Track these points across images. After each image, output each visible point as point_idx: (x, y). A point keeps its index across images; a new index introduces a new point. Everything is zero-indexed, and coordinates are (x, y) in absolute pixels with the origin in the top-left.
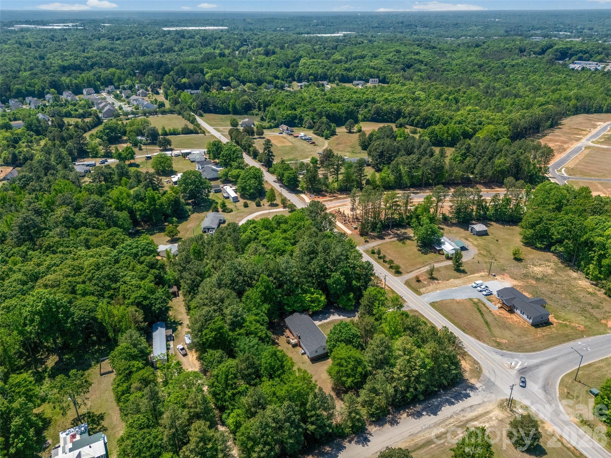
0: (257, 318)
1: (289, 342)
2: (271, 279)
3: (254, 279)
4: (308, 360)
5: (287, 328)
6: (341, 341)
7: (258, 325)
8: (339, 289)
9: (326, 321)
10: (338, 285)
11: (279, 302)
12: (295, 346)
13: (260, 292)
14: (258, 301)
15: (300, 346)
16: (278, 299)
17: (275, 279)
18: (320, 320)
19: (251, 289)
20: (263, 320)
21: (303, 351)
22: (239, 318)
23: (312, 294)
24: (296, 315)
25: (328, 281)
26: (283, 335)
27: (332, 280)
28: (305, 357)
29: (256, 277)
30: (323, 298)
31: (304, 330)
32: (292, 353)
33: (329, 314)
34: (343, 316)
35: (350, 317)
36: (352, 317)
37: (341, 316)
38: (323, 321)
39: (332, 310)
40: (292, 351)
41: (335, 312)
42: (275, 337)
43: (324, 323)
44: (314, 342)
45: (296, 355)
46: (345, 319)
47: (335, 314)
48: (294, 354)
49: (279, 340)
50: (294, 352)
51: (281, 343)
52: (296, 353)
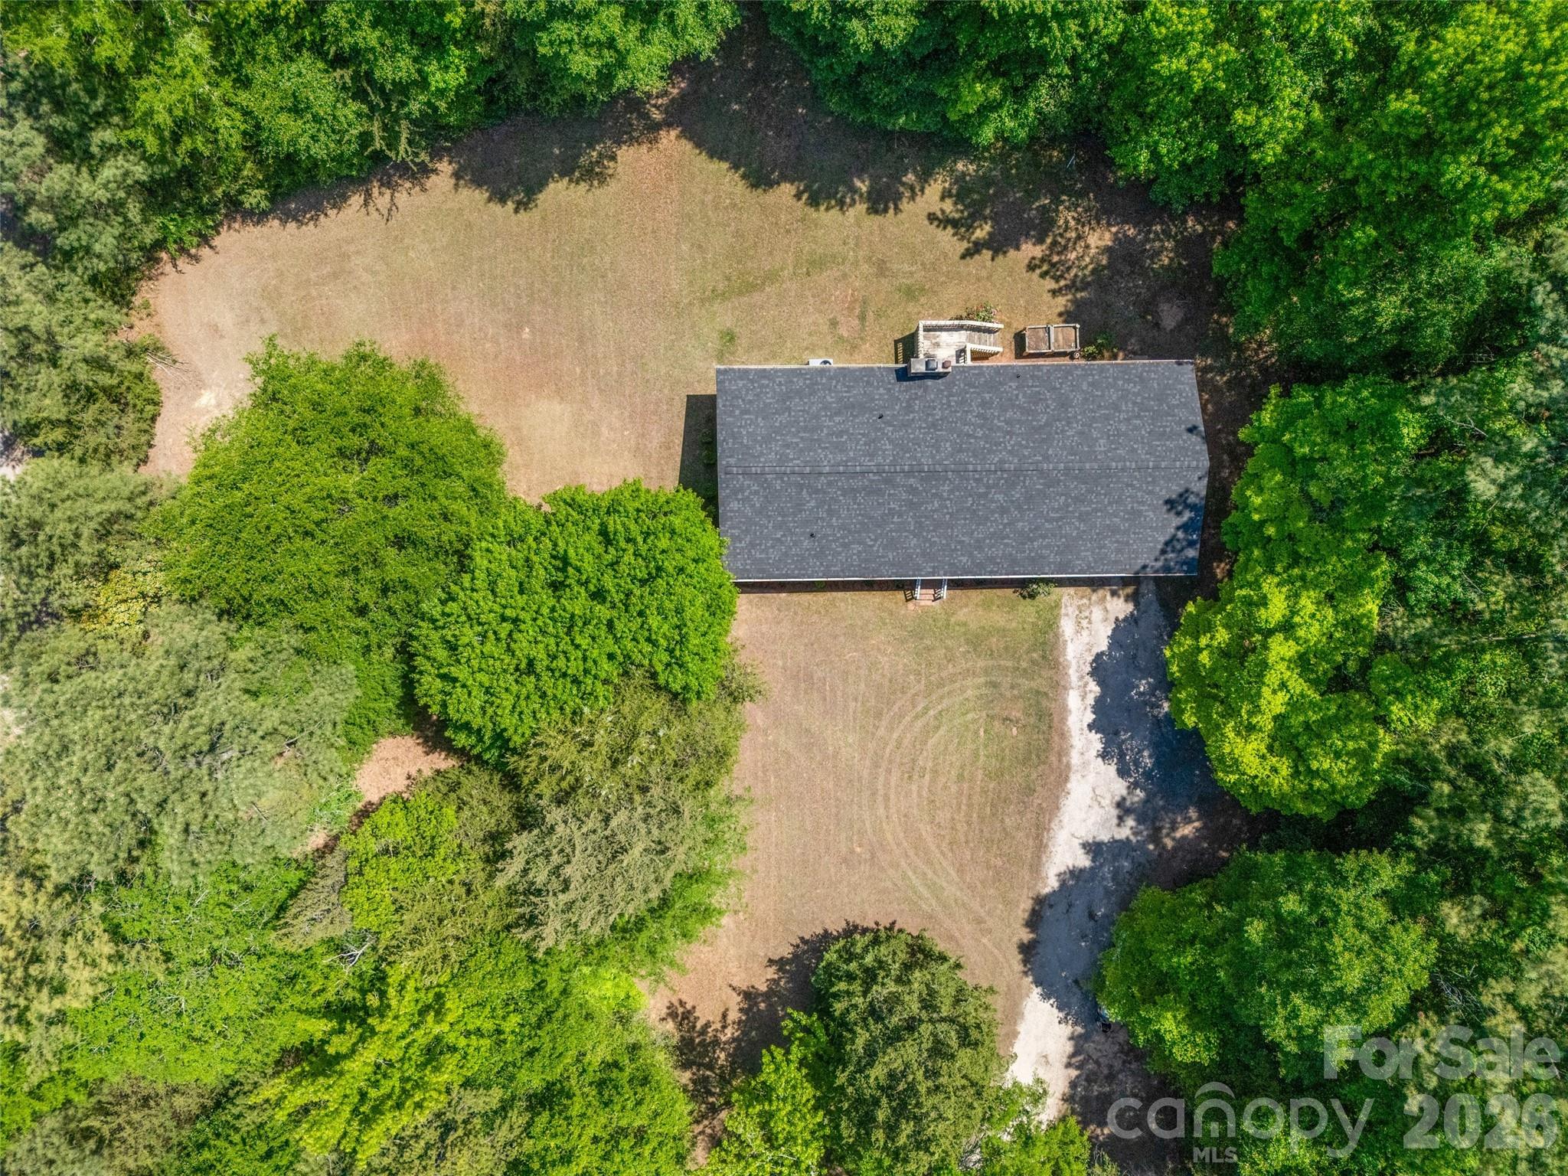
9: (1079, 707)
18: (1100, 672)
24: (1193, 466)
31: (969, 436)
32: (857, 312)
33: (1147, 775)
34: (1076, 874)
35: (1034, 921)
36: (1026, 936)
37: (1084, 861)
38: (1094, 689)
39: (1186, 830)
40: (870, 316)
41: (1155, 837)
42: (1072, 256)
43: (1058, 686)
44: (787, 446)
45: (825, 328)
46: (1036, 868)
47: (1130, 822)
48: (841, 319)
49: (1031, 268)
50: (862, 318)
51: (984, 273)
52: (843, 331)
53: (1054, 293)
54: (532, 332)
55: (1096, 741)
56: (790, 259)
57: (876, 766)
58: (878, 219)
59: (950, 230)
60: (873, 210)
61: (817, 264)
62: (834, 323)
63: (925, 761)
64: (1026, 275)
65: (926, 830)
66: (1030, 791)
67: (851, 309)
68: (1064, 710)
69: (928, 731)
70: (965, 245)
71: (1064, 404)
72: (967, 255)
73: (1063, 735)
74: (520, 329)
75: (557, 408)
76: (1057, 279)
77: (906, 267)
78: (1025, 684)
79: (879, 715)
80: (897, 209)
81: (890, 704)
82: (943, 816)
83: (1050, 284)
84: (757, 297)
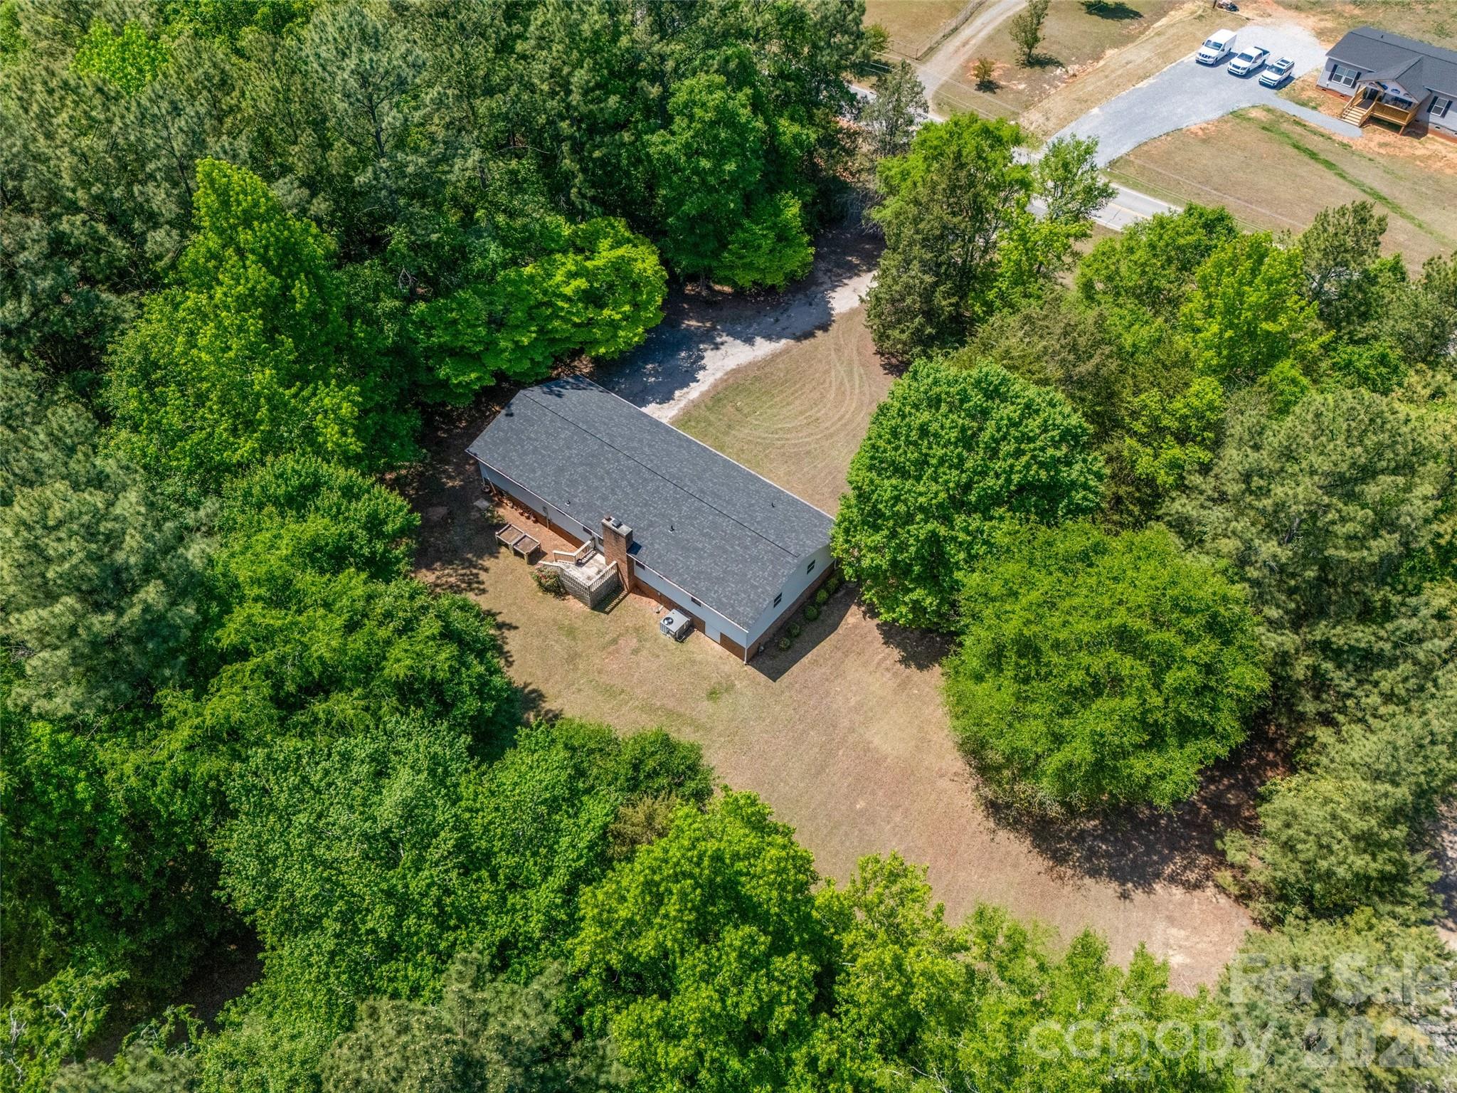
0: (316, 526)
1: (558, 587)
2: (284, 191)
3: (153, 220)
4: (734, 664)
5: (498, 494)
6: (985, 507)
7: (354, 583)
8: (735, 179)
9: (694, 392)
10: (723, 156)
11: (397, 351)
12: (604, 599)
13: (243, 304)
14: (262, 377)
15: (639, 588)
16: (390, 329)
17: (312, 184)
18: (667, 397)
19: (156, 303)
20: (374, 524)
21: (679, 620)
22: (152, 593)
23: (585, 247)
24: (530, 400)
25: (658, 143)
26: (493, 548)
27: (683, 132)
28: (706, 646)
29: (160, 198)
30: (646, 261)
31: (632, 486)
32: (612, 648)
33: (689, 349)
34: (769, 337)
35: (809, 335)
36: (819, 333)
37: (759, 340)
38: (677, 393)
39: (693, 323)
40: (608, 638)
41: (714, 328)
42: (453, 580)
43: (695, 405)
44: (746, 548)
45: (645, 652)
46: (786, 351)
47: (719, 340)
48: (628, 651)
49: (484, 591)
50: (615, 641)
51: (514, 608)
52: (634, 643)
53: (486, 570)
54: (856, 802)
55: (700, 375)
56: (624, 709)
57: (831, 435)
58: (543, 689)
59: (506, 648)
60: (541, 696)
61: (609, 692)
62: (635, 652)
63: (802, 420)
64: (491, 589)
65: (831, 395)
66: (757, 379)
67: (617, 651)
68: (703, 394)
69: (789, 430)
70: (506, 633)
71: (561, 470)
72: (511, 627)
73: (715, 386)
74: (862, 813)
75: (877, 741)
76: (477, 575)
77: (557, 647)
78: (712, 418)
79: (808, 453)
80: (526, 685)
81: (797, 454)
82: (816, 395)
83: (483, 576)
84: (671, 704)
